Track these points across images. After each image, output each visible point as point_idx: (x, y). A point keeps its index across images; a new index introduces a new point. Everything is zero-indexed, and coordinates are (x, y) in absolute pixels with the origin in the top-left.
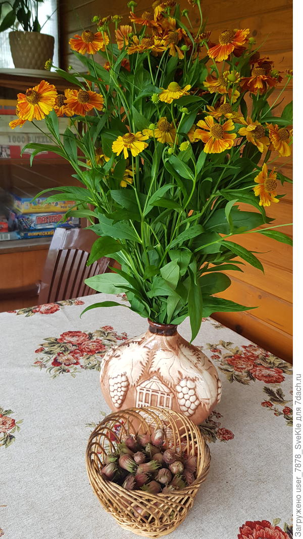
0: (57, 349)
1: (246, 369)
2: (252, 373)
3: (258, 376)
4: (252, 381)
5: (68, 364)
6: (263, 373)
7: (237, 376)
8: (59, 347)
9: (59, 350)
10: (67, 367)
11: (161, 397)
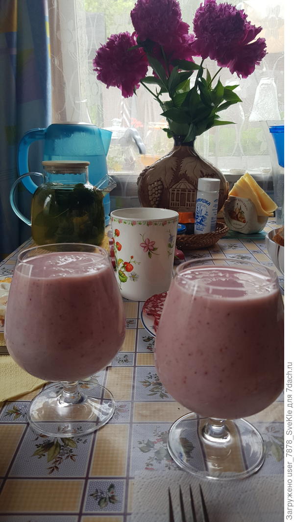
11: (188, 194)
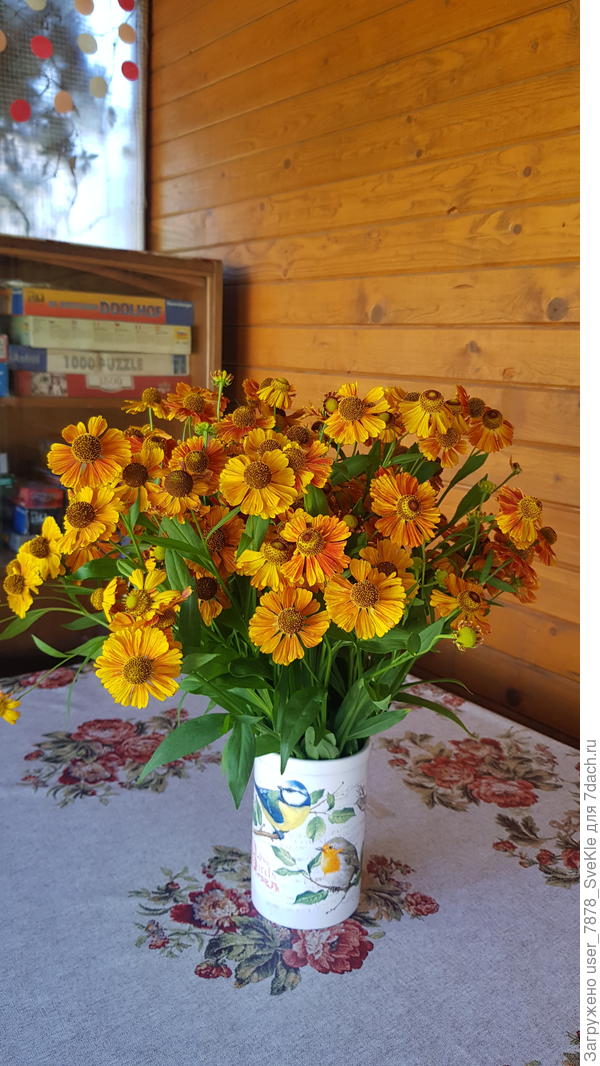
0: (69, 752)
1: (460, 784)
2: (471, 790)
3: (485, 795)
4: (473, 804)
5: (93, 779)
6: (494, 789)
7: (442, 795)
8: (75, 748)
9: (73, 755)
10: (90, 786)
